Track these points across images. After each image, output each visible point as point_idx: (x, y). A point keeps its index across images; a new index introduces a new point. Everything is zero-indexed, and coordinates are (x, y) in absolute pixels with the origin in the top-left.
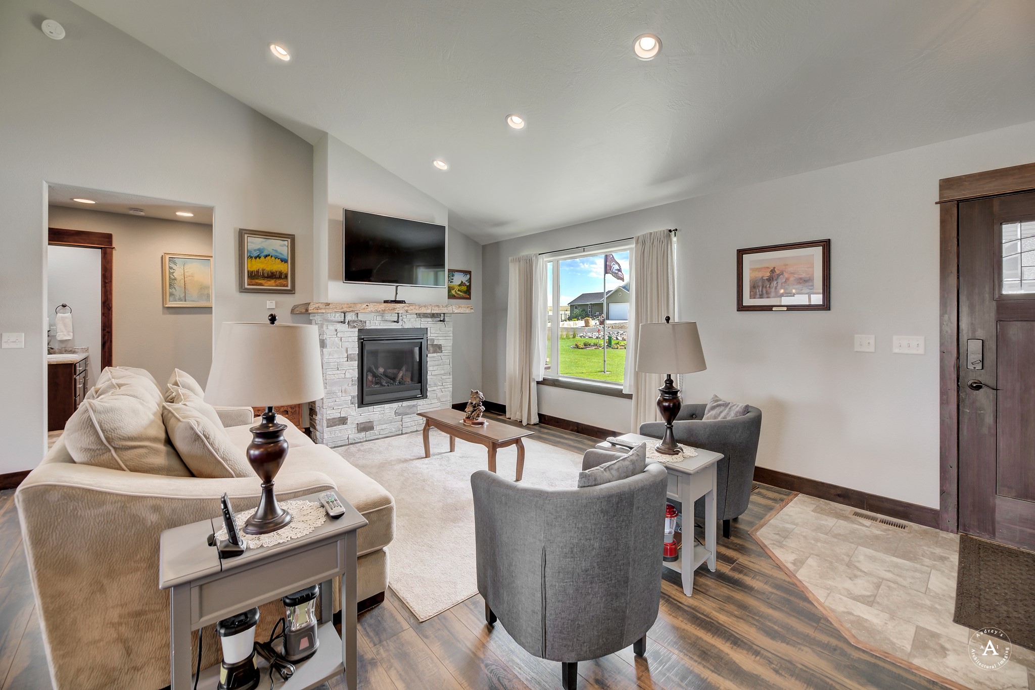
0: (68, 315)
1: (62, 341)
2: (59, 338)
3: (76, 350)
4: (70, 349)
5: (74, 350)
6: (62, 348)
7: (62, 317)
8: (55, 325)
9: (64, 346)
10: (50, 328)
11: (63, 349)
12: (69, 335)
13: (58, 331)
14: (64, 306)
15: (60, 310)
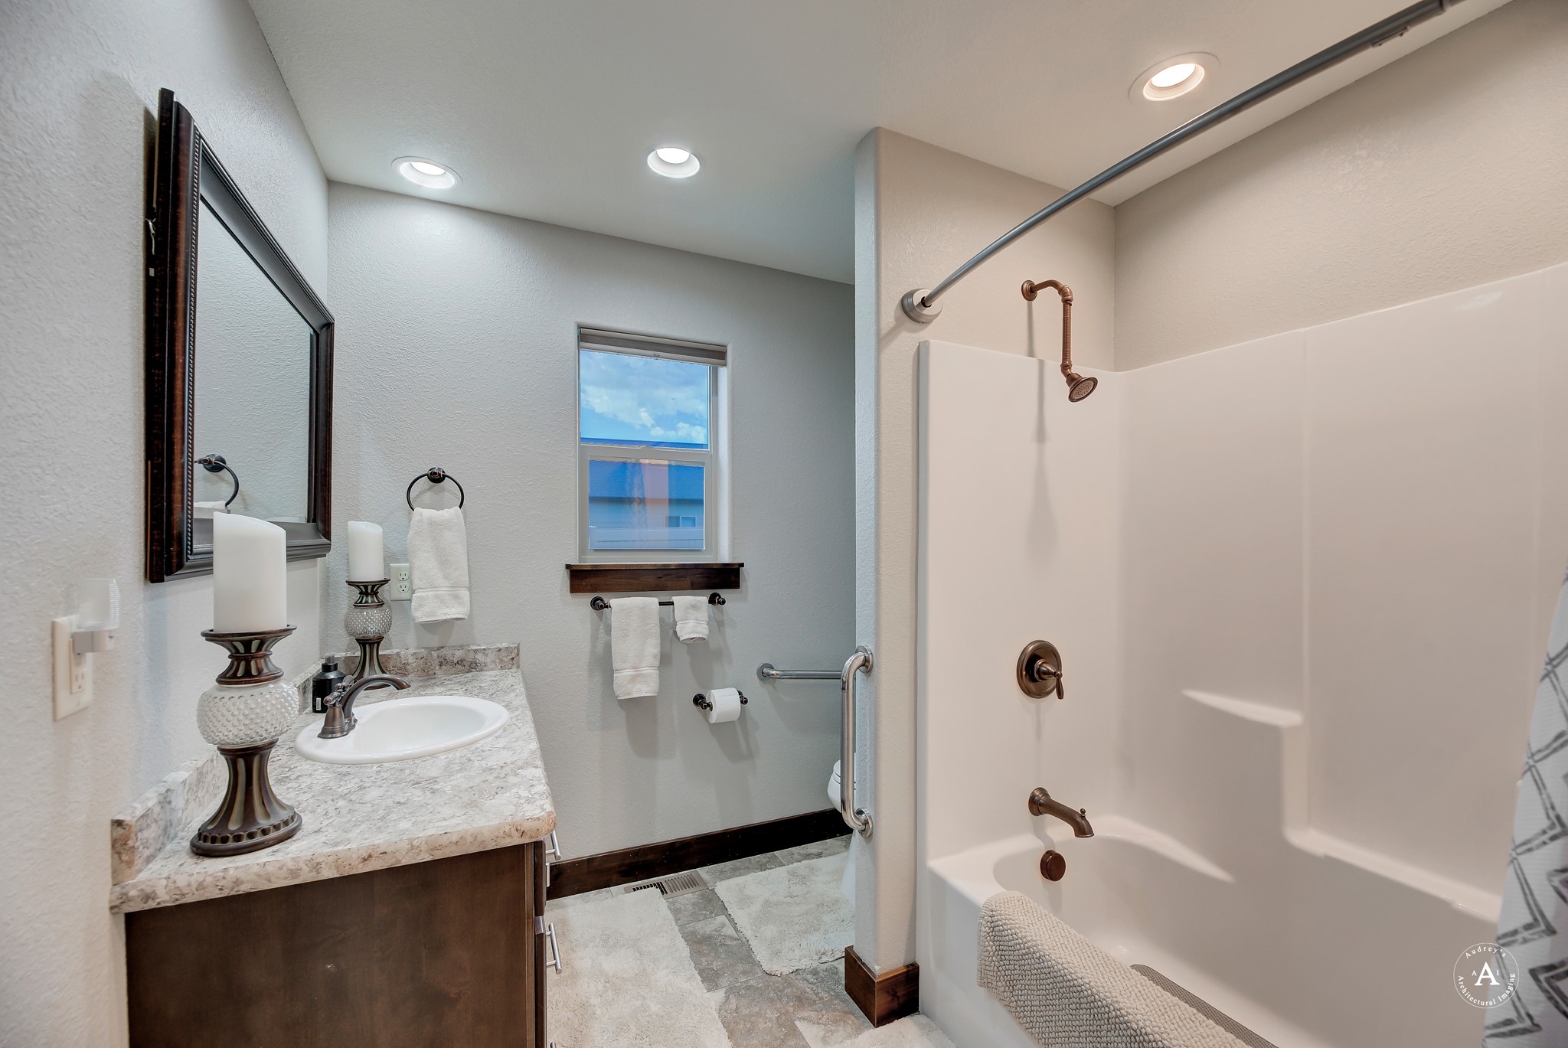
0: (452, 513)
1: (431, 627)
2: (421, 615)
3: (480, 657)
4: (459, 654)
5: (470, 657)
6: (431, 649)
7: (432, 523)
8: (404, 556)
9: (436, 645)
10: (387, 567)
11: (435, 654)
12: (456, 597)
13: (417, 583)
14: (436, 478)
15: (422, 493)
